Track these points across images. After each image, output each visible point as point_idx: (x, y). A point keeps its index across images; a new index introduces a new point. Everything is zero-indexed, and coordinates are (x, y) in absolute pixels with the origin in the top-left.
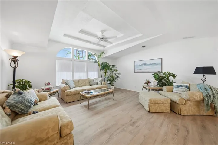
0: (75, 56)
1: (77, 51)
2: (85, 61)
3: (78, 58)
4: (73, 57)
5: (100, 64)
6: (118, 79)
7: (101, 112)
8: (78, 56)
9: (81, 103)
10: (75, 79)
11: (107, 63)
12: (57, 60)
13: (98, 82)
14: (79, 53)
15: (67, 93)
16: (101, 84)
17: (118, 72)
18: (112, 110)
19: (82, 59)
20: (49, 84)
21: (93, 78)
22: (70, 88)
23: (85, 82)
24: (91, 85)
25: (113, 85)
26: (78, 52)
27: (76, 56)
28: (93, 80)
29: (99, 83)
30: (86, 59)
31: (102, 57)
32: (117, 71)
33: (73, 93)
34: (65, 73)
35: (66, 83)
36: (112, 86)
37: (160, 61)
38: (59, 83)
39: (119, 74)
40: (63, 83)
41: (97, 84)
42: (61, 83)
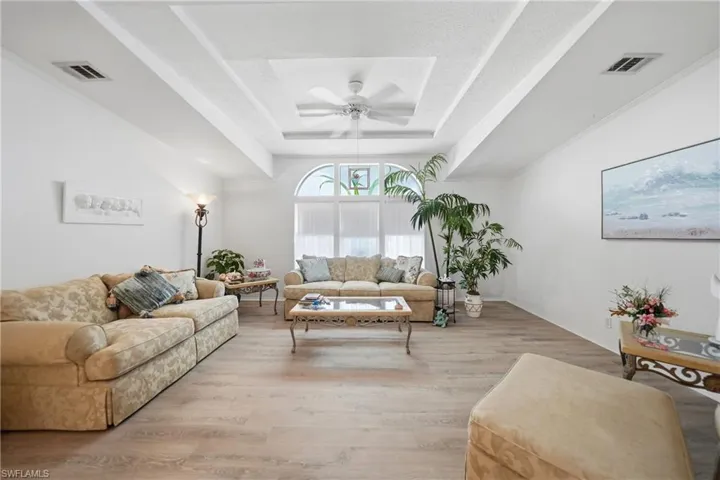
0: (345, 187)
1: (350, 170)
2: (375, 200)
3: (352, 192)
4: (337, 190)
6: (500, 265)
7: (302, 375)
8: (352, 186)
9: (307, 330)
11: (460, 198)
12: (296, 205)
13: (407, 270)
14: (357, 177)
16: (415, 283)
17: (506, 234)
18: (341, 385)
19: (366, 193)
21: (394, 257)
22: (305, 280)
23: (364, 270)
24: (380, 281)
25: (477, 294)
26: (352, 172)
27: (347, 185)
28: (395, 263)
29: (408, 275)
30: (378, 194)
32: (498, 228)
35: (299, 264)
36: (470, 297)
41: (401, 280)
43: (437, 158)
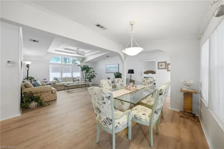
2: (71, 65)
3: (65, 63)
4: (61, 62)
5: (82, 67)
6: (94, 77)
9: (65, 91)
10: (63, 77)
11: (87, 66)
12: (50, 65)
14: (66, 60)
15: (56, 85)
16: (82, 81)
19: (68, 63)
20: (46, 79)
22: (59, 82)
23: (70, 79)
24: (74, 81)
26: (65, 58)
27: (64, 61)
28: (76, 78)
29: (80, 80)
30: (71, 64)
31: (84, 62)
32: (94, 71)
33: (61, 85)
34: (56, 73)
35: (56, 79)
36: (90, 82)
37: (117, 66)
38: (51, 80)
39: (96, 74)
40: (54, 79)
42: (53, 80)
43: (84, 59)
